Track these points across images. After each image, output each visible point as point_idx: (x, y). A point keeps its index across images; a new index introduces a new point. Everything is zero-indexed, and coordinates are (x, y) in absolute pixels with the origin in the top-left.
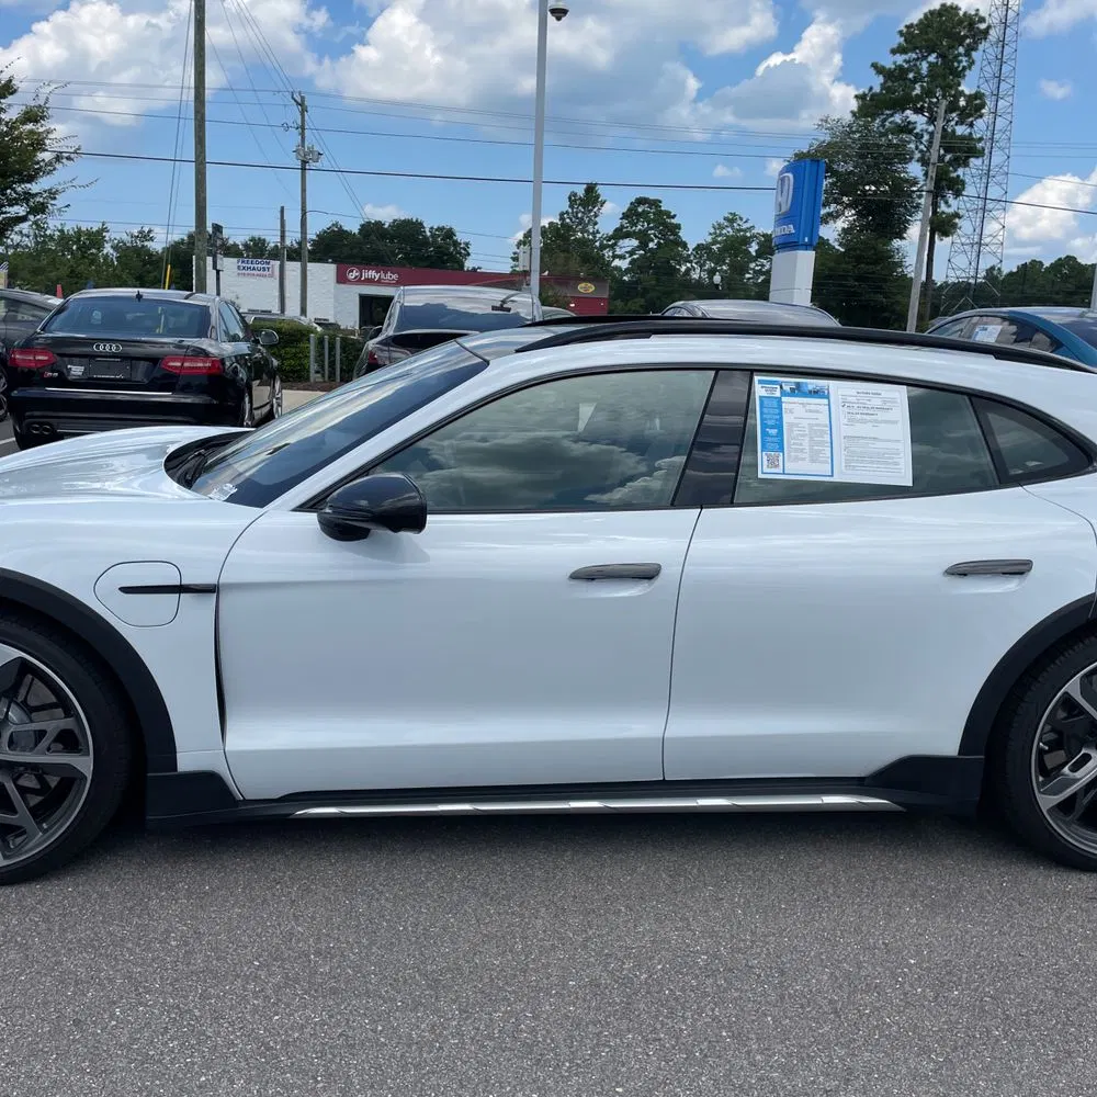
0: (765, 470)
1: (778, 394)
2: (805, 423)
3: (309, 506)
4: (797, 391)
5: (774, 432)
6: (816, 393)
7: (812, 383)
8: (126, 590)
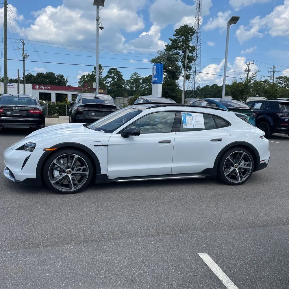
0: (184, 127)
1: (185, 115)
2: (189, 119)
3: (119, 133)
4: (188, 115)
5: (185, 121)
6: (190, 115)
7: (190, 113)
8: (95, 146)
